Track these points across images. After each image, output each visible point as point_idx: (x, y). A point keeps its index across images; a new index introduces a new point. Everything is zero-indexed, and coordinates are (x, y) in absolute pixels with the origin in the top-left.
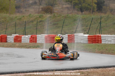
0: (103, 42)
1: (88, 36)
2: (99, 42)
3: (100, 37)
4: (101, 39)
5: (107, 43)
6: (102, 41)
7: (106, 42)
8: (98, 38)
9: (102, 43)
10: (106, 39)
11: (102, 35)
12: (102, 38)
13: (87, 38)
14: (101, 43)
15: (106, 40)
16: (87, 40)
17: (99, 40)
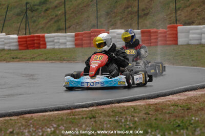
0: (49, 45)
1: (19, 38)
2: (41, 46)
3: (44, 37)
4: (44, 41)
5: (56, 47)
6: (47, 44)
7: (54, 45)
8: (40, 40)
9: (48, 47)
10: (55, 41)
11: (46, 35)
12: (46, 40)
13: (17, 40)
14: (45, 48)
15: (56, 43)
16: (17, 43)
17: (41, 42)
